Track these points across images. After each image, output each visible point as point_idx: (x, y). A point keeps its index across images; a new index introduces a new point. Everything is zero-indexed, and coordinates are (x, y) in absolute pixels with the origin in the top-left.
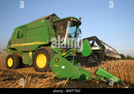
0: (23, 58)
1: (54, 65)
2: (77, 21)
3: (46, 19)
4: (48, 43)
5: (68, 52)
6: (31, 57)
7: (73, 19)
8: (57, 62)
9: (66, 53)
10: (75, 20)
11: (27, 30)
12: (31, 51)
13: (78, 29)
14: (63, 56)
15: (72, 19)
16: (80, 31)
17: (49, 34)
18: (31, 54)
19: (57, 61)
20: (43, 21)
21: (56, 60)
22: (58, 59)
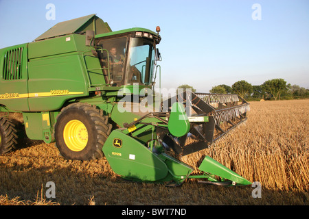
0: (27, 125)
1: (113, 153)
2: (151, 37)
3: (75, 32)
4: (87, 94)
5: (140, 125)
6: (49, 124)
7: (143, 34)
8: (117, 146)
9: (135, 128)
10: (146, 35)
11: (28, 61)
12: (45, 112)
13: (153, 51)
14: (130, 134)
15: (139, 34)
16: (159, 54)
17: (88, 72)
18: (46, 117)
19: (119, 144)
20: (68, 39)
21: (115, 142)
22: (119, 141)
